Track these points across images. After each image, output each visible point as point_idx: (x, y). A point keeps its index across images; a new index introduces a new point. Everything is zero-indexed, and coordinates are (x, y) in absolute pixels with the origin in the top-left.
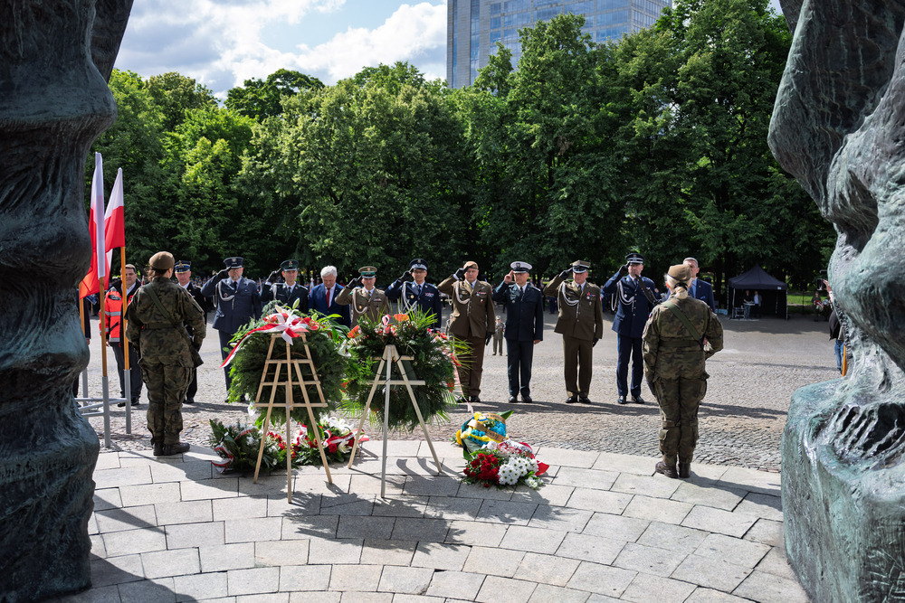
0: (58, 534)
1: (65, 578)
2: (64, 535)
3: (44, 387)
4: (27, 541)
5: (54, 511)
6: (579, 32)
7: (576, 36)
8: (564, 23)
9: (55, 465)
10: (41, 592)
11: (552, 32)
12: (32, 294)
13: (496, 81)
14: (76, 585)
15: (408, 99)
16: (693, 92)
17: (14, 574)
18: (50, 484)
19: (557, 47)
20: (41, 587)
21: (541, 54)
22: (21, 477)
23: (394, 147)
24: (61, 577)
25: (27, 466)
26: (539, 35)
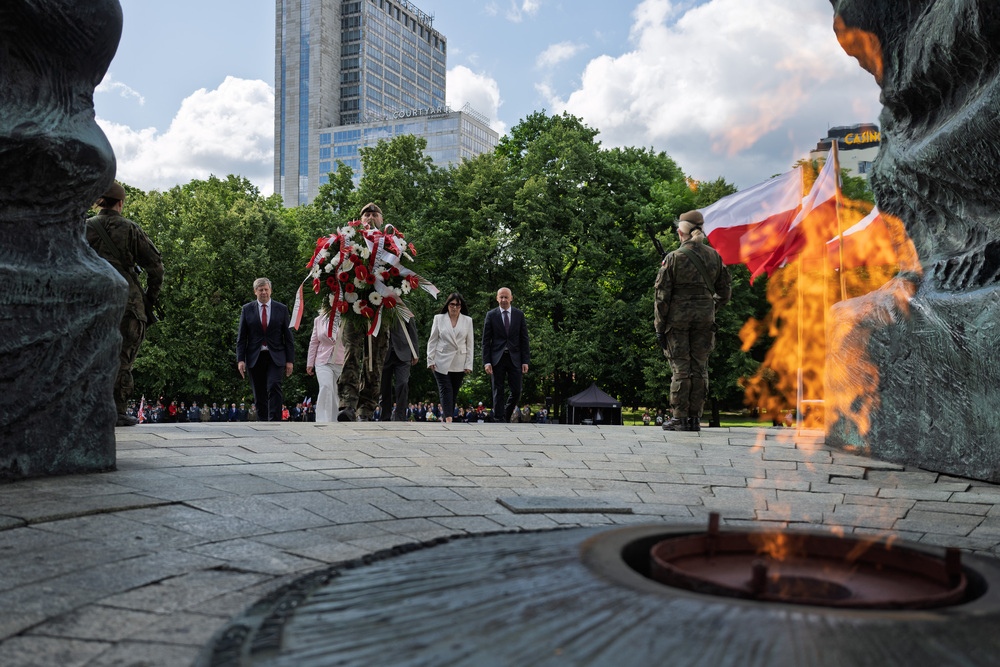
0: (80, 392)
1: (87, 450)
2: (87, 394)
3: (62, 196)
4: (44, 390)
5: (74, 360)
6: (421, 153)
7: (418, 158)
8: (405, 143)
9: (79, 295)
10: (59, 464)
11: (393, 151)
12: (46, 73)
13: (337, 200)
14: (101, 462)
15: (242, 210)
16: (529, 216)
17: (27, 432)
18: (72, 320)
19: (399, 166)
20: (58, 456)
21: (382, 172)
22: (39, 300)
23: (228, 259)
24: (83, 449)
25: (48, 286)
26: (381, 155)
